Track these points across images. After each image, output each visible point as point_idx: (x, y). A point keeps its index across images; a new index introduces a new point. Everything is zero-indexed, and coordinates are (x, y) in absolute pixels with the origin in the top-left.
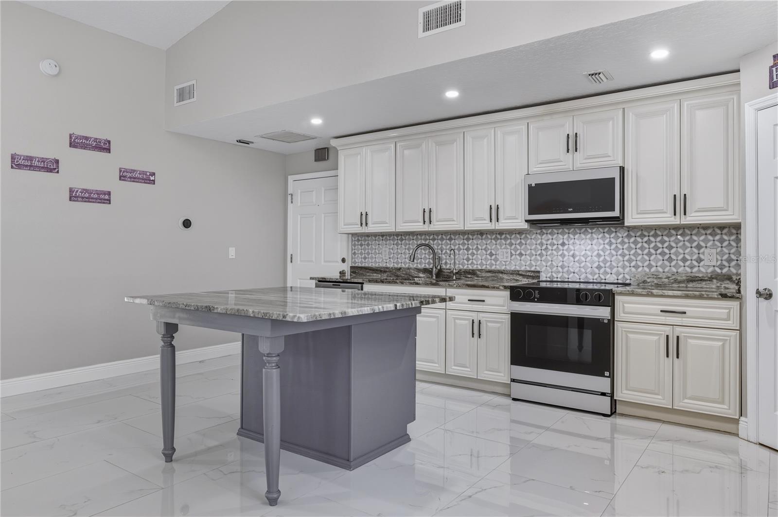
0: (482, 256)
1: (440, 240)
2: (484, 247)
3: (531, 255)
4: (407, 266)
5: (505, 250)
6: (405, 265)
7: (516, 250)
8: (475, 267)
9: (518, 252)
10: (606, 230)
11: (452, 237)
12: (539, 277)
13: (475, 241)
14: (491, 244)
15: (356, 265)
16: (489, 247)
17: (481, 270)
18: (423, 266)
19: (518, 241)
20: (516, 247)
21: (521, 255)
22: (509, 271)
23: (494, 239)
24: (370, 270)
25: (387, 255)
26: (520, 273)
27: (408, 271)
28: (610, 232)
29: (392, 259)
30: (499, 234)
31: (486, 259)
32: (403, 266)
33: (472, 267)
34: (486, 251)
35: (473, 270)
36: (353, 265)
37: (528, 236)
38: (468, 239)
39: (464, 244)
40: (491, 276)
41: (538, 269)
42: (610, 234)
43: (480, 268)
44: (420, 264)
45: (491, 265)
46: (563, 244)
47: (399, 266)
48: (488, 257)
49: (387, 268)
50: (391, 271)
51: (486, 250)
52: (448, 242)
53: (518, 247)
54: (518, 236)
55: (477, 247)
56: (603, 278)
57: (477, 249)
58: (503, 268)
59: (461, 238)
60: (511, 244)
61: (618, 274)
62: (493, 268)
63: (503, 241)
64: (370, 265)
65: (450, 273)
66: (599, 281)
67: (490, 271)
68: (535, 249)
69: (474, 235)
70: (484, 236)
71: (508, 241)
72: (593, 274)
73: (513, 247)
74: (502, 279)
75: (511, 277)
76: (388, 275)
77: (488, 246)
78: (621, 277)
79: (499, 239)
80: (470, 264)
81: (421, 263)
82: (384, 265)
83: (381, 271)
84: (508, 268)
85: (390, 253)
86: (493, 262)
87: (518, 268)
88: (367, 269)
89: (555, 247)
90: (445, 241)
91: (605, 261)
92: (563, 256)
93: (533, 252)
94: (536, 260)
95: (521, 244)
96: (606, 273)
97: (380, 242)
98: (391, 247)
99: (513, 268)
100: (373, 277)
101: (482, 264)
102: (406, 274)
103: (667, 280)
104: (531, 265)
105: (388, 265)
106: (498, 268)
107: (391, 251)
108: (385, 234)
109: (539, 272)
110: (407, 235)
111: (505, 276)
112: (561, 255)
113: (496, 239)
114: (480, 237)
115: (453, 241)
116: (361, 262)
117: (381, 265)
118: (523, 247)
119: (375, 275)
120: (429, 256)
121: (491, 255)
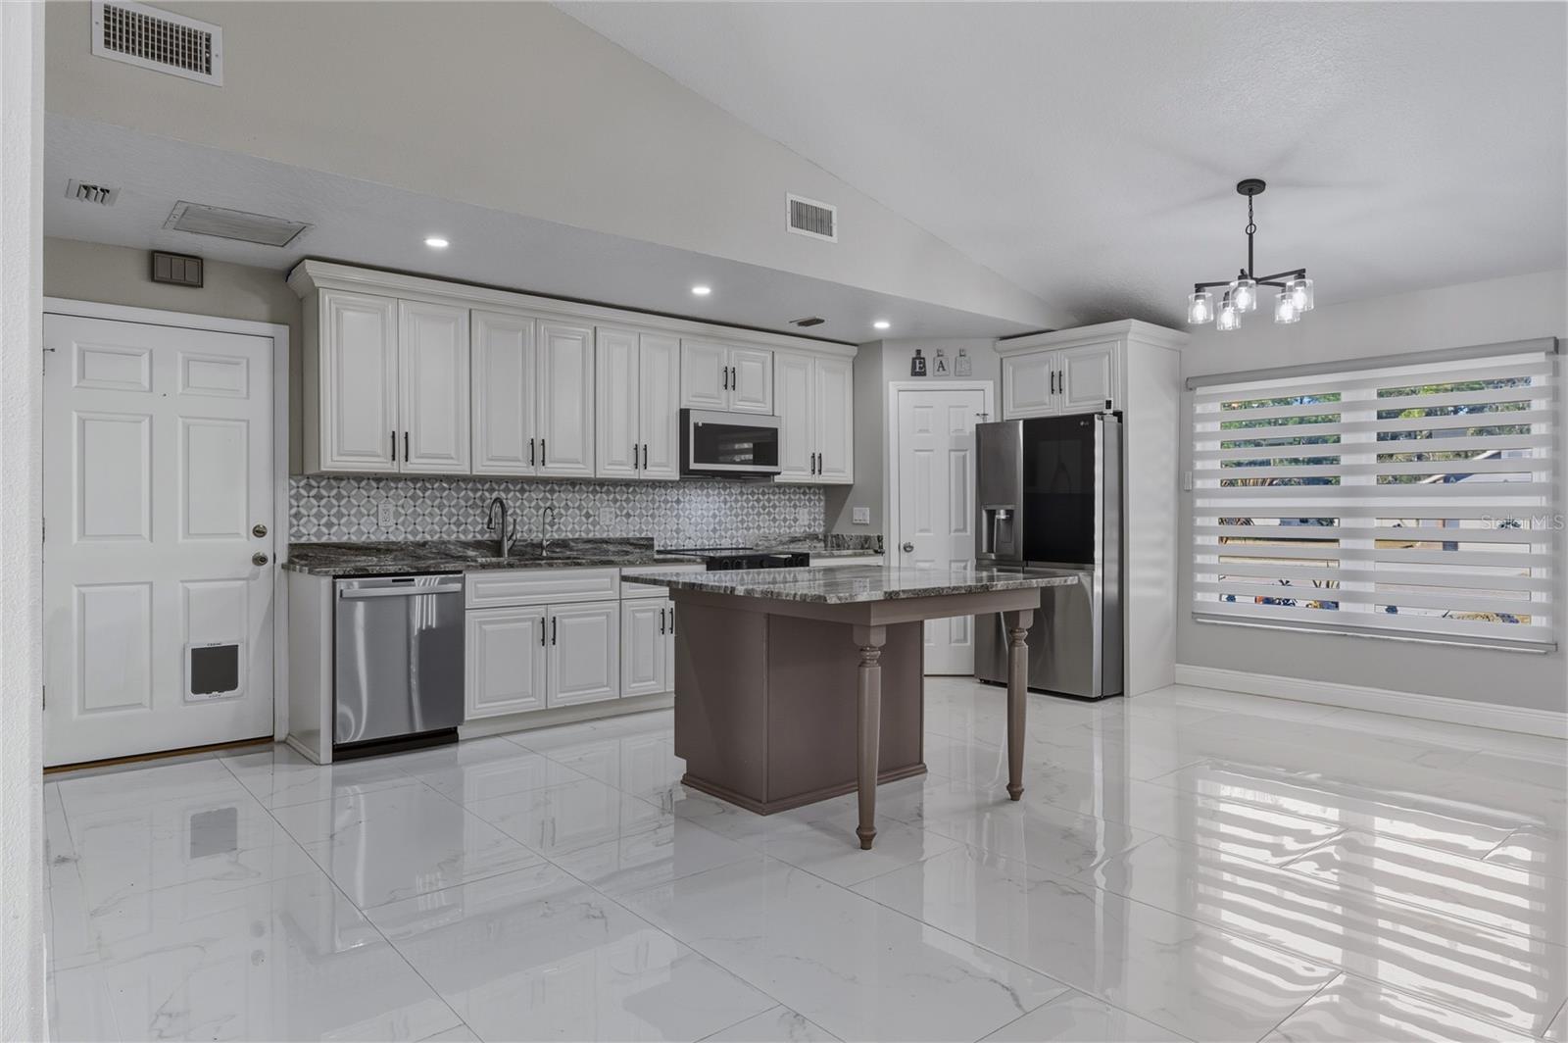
0: (574, 518)
1: (504, 491)
2: (577, 505)
3: (641, 516)
4: (436, 537)
5: (607, 509)
6: (432, 537)
7: (621, 508)
8: (563, 536)
9: (625, 512)
10: (721, 485)
11: (526, 486)
12: (652, 546)
13: (563, 495)
14: (588, 501)
15: (303, 540)
16: (585, 505)
17: (575, 540)
18: (470, 537)
19: (625, 497)
20: (621, 505)
21: (628, 515)
22: (617, 539)
23: (592, 492)
24: (350, 549)
25: (392, 518)
26: (632, 541)
27: (443, 547)
28: (725, 488)
29: (403, 525)
30: (599, 485)
31: (580, 523)
32: (428, 538)
33: (559, 535)
34: (580, 510)
35: (564, 541)
36: (294, 540)
37: (637, 489)
38: (552, 491)
39: (545, 499)
40: (592, 548)
41: (650, 535)
42: (725, 490)
43: (571, 536)
44: (464, 534)
45: (588, 531)
46: (678, 502)
47: (419, 538)
48: (584, 519)
49: (393, 543)
50: (402, 549)
51: (580, 508)
52: (518, 494)
53: (624, 504)
54: (624, 489)
55: (567, 504)
56: (718, 543)
57: (567, 507)
58: (605, 536)
59: (540, 490)
60: (615, 501)
61: (732, 537)
62: (591, 536)
63: (604, 496)
64: (345, 539)
65: (527, 546)
66: (715, 547)
67: (589, 541)
68: (646, 508)
69: (562, 485)
70: (577, 488)
71: (611, 497)
72: (709, 539)
73: (618, 504)
74: (606, 552)
75: (620, 548)
76: (396, 556)
77: (583, 502)
78: (734, 541)
79: (597, 493)
80: (556, 531)
81: (465, 532)
82: (383, 538)
83: (379, 550)
84: (611, 535)
85: (397, 515)
86: (591, 527)
87: (625, 535)
88: (340, 548)
89: (669, 505)
90: (512, 494)
91: (720, 523)
92: (678, 516)
93: (644, 512)
94: (647, 523)
95: (627, 500)
96: (721, 537)
97: (373, 493)
98: (400, 502)
99: (618, 535)
100: (358, 564)
101: (573, 531)
102: (438, 553)
103: (774, 542)
104: (641, 531)
105: (392, 538)
106: (598, 536)
107: (400, 509)
108: (384, 477)
109: (652, 539)
110: (437, 480)
111: (611, 548)
112: (676, 516)
113: (594, 492)
114: (570, 488)
115: (527, 494)
116: (319, 534)
117: (373, 538)
118: (631, 504)
119: (364, 558)
120: (483, 519)
121: (588, 516)
